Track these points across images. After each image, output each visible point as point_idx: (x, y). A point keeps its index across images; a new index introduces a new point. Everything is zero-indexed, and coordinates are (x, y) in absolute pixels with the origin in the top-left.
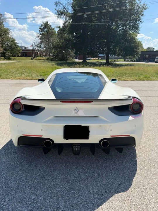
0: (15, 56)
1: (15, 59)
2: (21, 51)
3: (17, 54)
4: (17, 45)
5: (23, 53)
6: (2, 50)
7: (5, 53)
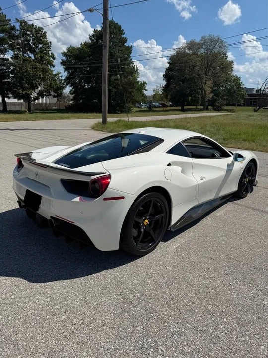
0: (233, 105)
1: (233, 110)
2: (246, 97)
3: (239, 101)
4: (242, 86)
5: (251, 99)
6: (211, 97)
7: (216, 100)
